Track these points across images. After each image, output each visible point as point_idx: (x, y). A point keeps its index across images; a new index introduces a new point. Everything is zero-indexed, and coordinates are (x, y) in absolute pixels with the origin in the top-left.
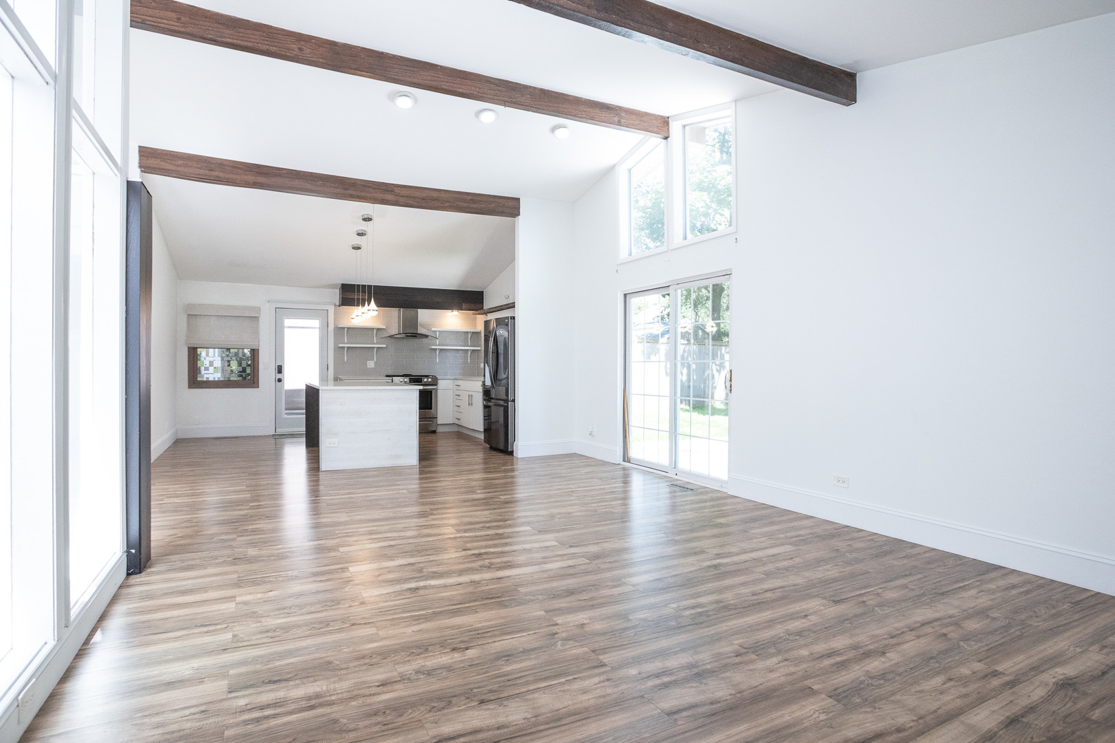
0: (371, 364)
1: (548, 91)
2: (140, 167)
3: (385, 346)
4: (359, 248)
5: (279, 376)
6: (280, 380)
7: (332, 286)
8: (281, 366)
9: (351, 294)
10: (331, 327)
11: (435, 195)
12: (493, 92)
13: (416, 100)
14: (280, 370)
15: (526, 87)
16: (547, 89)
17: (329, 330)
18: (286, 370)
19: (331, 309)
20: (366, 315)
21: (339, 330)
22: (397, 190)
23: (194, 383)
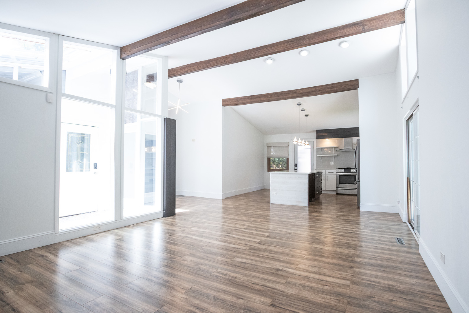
0: (332, 163)
1: (318, 32)
2: (222, 105)
3: (336, 155)
4: (308, 116)
5: (296, 168)
6: (296, 169)
7: (313, 131)
8: (297, 164)
9: (322, 134)
10: (315, 148)
11: (314, 89)
12: (290, 45)
13: (274, 60)
14: (296, 165)
15: (306, 36)
16: (317, 32)
17: (314, 149)
18: (298, 165)
19: (315, 140)
20: (328, 143)
21: (319, 149)
22: (297, 92)
23: (269, 170)
